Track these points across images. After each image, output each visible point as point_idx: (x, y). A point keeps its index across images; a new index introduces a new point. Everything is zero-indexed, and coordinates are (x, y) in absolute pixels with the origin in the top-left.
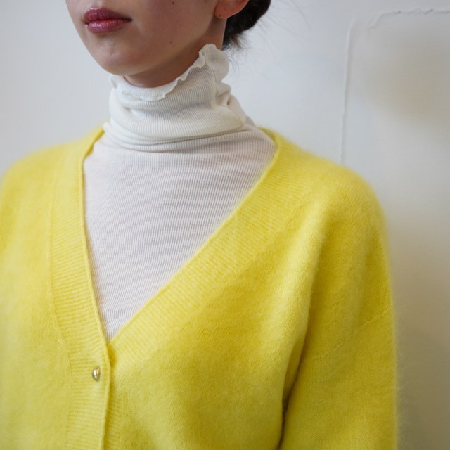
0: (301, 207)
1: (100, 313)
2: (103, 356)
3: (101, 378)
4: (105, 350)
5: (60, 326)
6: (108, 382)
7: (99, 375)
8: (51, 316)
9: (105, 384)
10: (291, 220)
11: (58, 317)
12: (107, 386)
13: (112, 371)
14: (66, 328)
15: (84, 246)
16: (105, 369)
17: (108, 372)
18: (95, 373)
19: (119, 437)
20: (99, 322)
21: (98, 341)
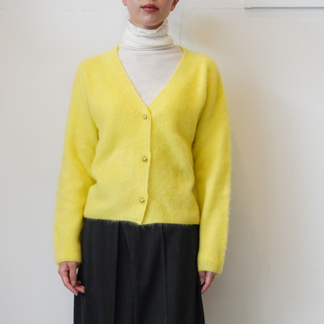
1: (142, 100)
2: (147, 111)
6: (150, 119)
11: (127, 103)
13: (151, 115)
14: (131, 105)
16: (149, 115)
18: (145, 117)
21: (144, 108)
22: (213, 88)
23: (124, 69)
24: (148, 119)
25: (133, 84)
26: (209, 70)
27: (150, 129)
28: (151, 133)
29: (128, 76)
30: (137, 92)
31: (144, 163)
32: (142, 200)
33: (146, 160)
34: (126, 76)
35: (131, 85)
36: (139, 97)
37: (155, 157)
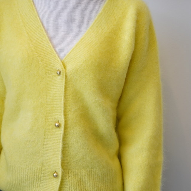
0: (125, 8)
1: (56, 51)
2: (61, 66)
3: (61, 74)
4: (61, 64)
5: (39, 57)
6: (65, 75)
7: (60, 73)
8: (35, 53)
9: (63, 76)
10: (123, 13)
11: (38, 54)
12: (64, 77)
13: (65, 71)
14: (42, 57)
15: (42, 27)
16: (63, 70)
17: (64, 71)
18: (58, 72)
19: (70, 96)
20: (56, 54)
21: (57, 61)
22: (144, 35)
23: (37, 11)
24: (61, 75)
25: (45, 30)
26: (139, 14)
27: (64, 87)
28: (65, 92)
29: (40, 20)
30: (50, 40)
31: (58, 129)
32: (55, 175)
33: (59, 126)
34: (38, 19)
35: (44, 31)
36: (52, 47)
37: (70, 122)
